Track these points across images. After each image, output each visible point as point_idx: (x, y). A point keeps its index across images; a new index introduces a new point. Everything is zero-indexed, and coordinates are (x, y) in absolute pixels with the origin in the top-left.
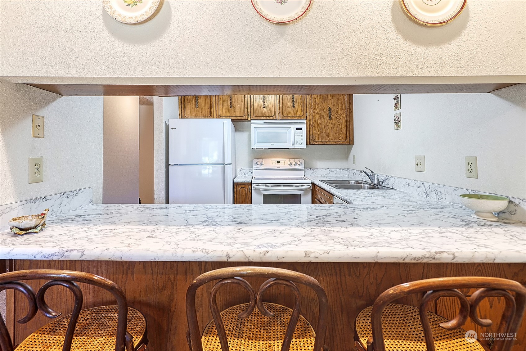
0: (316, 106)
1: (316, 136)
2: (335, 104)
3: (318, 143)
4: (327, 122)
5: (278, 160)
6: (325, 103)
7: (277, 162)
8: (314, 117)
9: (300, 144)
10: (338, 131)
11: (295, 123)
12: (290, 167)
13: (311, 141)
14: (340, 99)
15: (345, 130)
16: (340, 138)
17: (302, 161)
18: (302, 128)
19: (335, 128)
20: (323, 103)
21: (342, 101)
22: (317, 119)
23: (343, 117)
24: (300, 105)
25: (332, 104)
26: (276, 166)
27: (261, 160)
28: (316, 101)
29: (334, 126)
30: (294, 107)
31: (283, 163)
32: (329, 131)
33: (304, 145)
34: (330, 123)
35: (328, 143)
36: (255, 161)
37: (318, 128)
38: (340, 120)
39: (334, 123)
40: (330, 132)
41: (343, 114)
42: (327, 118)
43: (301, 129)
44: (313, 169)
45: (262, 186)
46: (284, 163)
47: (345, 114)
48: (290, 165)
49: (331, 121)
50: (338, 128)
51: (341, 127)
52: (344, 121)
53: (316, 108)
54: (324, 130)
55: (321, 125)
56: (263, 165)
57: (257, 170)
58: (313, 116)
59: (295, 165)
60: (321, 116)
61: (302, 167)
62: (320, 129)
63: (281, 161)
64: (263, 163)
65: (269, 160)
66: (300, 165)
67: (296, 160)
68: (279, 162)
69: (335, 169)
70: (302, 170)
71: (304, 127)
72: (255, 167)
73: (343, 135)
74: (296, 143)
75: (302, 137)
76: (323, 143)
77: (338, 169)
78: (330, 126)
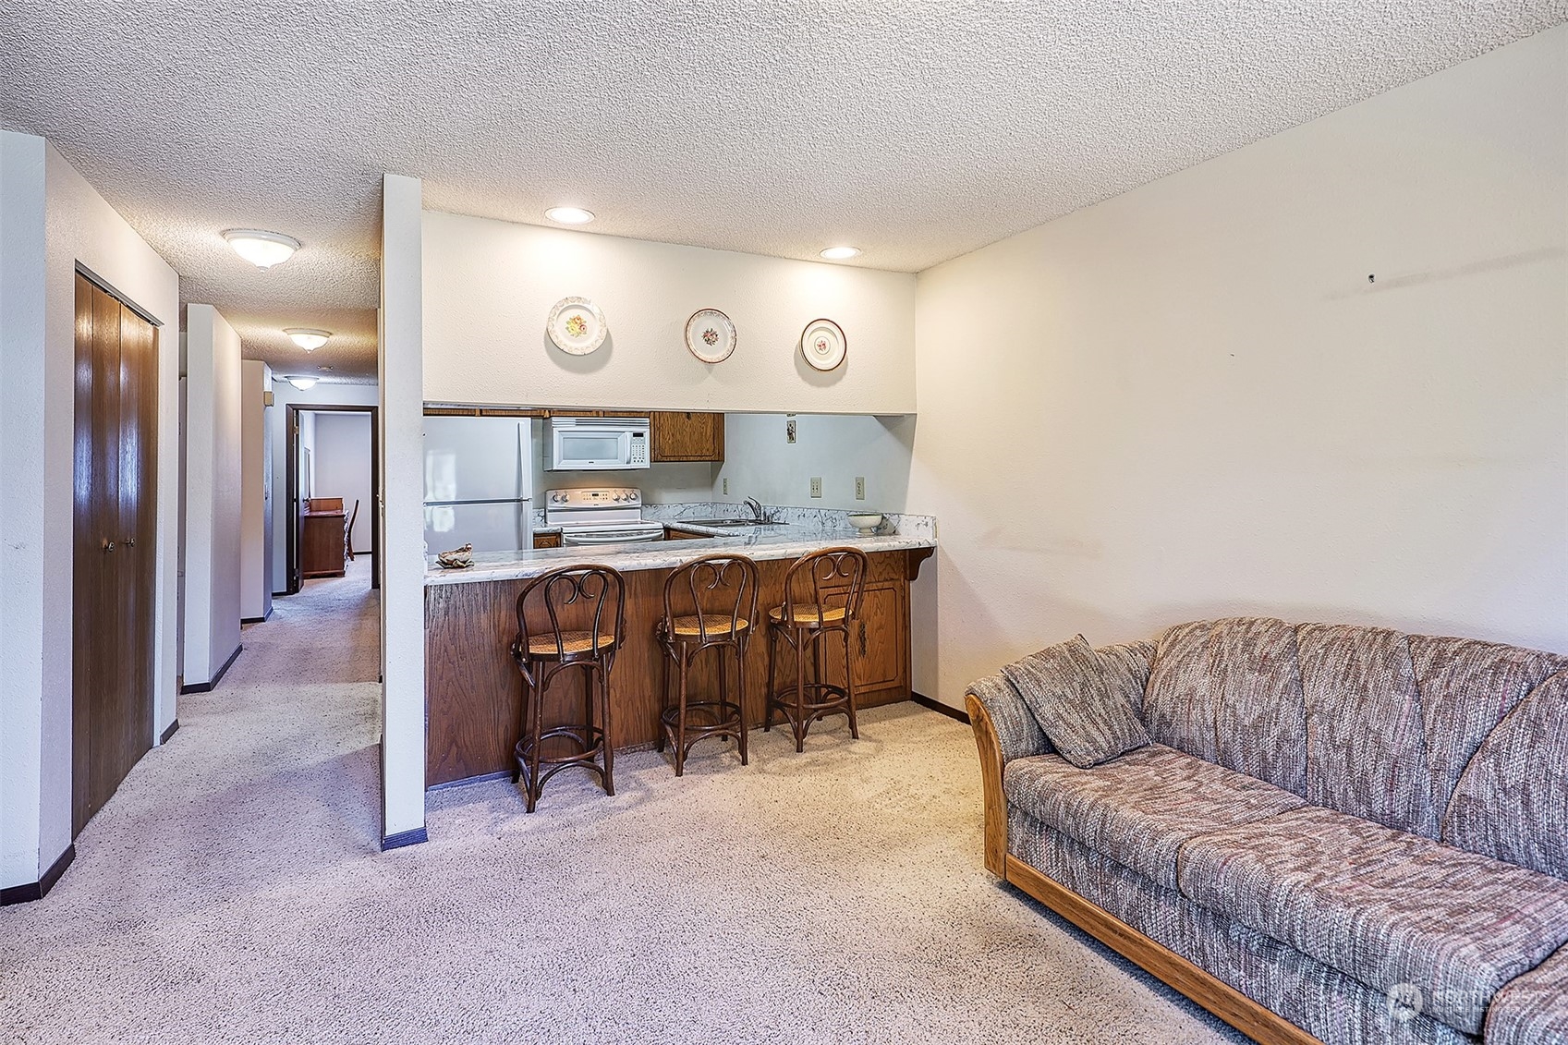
1: (665, 448)
3: (669, 460)
4: (684, 423)
5: (595, 490)
7: (593, 495)
9: (640, 461)
10: (701, 438)
11: (632, 424)
12: (616, 504)
13: (658, 456)
15: (712, 437)
16: (704, 451)
17: (638, 492)
18: (643, 433)
19: (696, 434)
22: (667, 418)
26: (592, 503)
27: (562, 493)
29: (695, 429)
32: (687, 439)
33: (646, 464)
34: (689, 424)
35: (685, 458)
36: (550, 494)
37: (669, 433)
38: (704, 420)
39: (695, 425)
40: (689, 441)
42: (683, 416)
43: (641, 435)
44: (659, 505)
46: (605, 497)
48: (616, 500)
49: (690, 421)
50: (702, 433)
51: (706, 432)
52: (710, 422)
54: (679, 437)
55: (674, 428)
56: (566, 501)
57: (554, 511)
59: (625, 500)
61: (638, 503)
62: (673, 435)
63: (600, 493)
65: (579, 492)
66: (633, 499)
67: (628, 491)
68: (597, 495)
69: (692, 505)
70: (637, 508)
71: (646, 431)
72: (551, 506)
73: (709, 445)
74: (633, 460)
75: (643, 450)
76: (677, 460)
77: (697, 504)
78: (688, 430)
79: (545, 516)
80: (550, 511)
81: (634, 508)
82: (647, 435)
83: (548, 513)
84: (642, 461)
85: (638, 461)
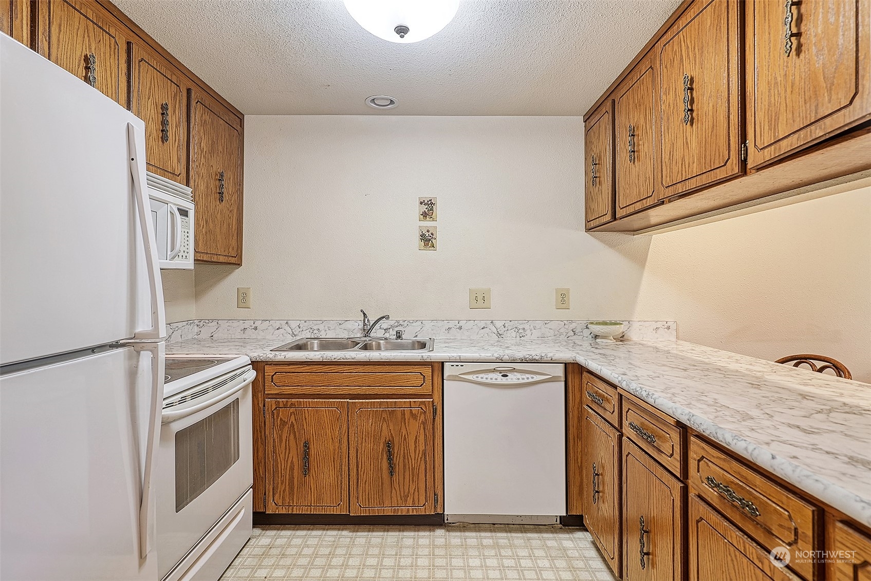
0: (201, 158)
3: (202, 258)
4: (216, 206)
6: (213, 156)
8: (198, 185)
9: (184, 257)
10: (229, 231)
11: (175, 192)
15: (236, 231)
16: (231, 250)
18: (188, 212)
19: (225, 224)
20: (211, 157)
22: (202, 194)
23: (235, 201)
24: (176, 140)
28: (202, 145)
29: (224, 218)
30: (164, 140)
33: (191, 263)
35: (215, 258)
37: (203, 217)
38: (231, 208)
39: (224, 212)
40: (219, 232)
41: (235, 196)
43: (187, 214)
49: (221, 207)
50: (229, 225)
51: (232, 225)
53: (202, 164)
54: (211, 225)
55: (208, 212)
58: (196, 184)
60: (207, 187)
62: (207, 222)
69: (180, 325)
73: (234, 243)
75: (188, 239)
76: (209, 259)
77: (184, 323)
78: (219, 216)
82: (192, 215)
84: (186, 257)
85: (182, 256)
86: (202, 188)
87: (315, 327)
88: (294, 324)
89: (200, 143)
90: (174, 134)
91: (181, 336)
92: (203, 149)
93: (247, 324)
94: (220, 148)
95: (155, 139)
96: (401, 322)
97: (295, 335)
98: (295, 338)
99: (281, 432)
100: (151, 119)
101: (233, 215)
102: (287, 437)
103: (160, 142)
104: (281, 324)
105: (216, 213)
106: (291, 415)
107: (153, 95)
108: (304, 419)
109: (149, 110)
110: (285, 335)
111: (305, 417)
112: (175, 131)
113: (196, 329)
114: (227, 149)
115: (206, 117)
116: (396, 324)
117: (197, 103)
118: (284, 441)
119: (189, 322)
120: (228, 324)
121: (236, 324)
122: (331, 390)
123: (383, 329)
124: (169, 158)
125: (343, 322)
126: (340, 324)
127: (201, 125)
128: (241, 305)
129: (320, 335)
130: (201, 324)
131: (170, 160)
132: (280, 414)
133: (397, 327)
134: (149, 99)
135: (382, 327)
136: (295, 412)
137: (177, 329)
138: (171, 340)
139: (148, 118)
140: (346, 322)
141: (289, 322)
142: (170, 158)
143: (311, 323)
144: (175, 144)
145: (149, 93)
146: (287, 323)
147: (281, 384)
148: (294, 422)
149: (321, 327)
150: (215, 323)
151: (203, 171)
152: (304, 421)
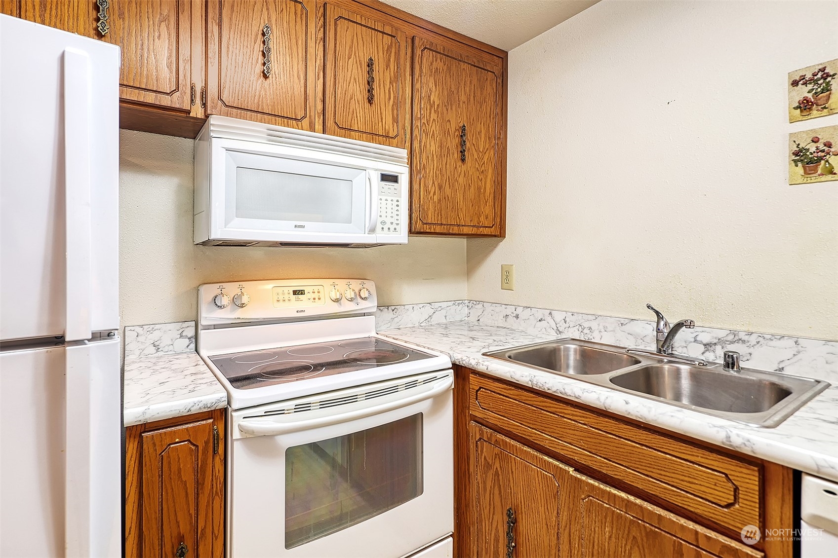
0: (430, 113)
1: (428, 209)
2: (473, 120)
3: (432, 231)
4: (456, 167)
5: (297, 284)
6: (451, 109)
7: (295, 293)
8: (425, 146)
9: (392, 229)
10: (479, 196)
11: (380, 157)
12: (335, 309)
13: (416, 224)
14: (484, 107)
15: (492, 196)
16: (482, 219)
17: (371, 285)
18: (397, 177)
19: (472, 189)
20: (447, 110)
21: (488, 114)
22: (433, 155)
23: (489, 159)
24: (390, 98)
25: (467, 118)
26: (291, 307)
27: (232, 289)
28: (432, 99)
29: (470, 181)
30: (370, 100)
31: (314, 296)
32: (459, 196)
33: (401, 236)
34: (463, 172)
35: (456, 230)
36: (208, 292)
37: (433, 183)
38: (483, 168)
39: (471, 173)
40: (461, 199)
41: (489, 153)
42: (456, 155)
43: (394, 179)
44: (393, 308)
45: (281, 412)
46: (316, 295)
47: (492, 152)
48: (337, 301)
49: (464, 168)
50: (479, 189)
51: (485, 188)
52: (490, 171)
53: (432, 120)
54: (448, 191)
55: (442, 176)
56: (242, 306)
57: (215, 327)
58: (423, 144)
59: (351, 300)
60: (441, 147)
61: (371, 305)
62: (440, 187)
63: (306, 289)
64: (245, 299)
65: (269, 286)
66: (365, 299)
67: (356, 285)
68: (302, 292)
69: (444, 305)
70: (370, 314)
71: (403, 173)
72: (208, 316)
73: (488, 210)
74: (379, 226)
75: (397, 208)
76: (445, 231)
77: (450, 304)
78: (461, 180)
79: (196, 336)
80: (207, 328)
81: (364, 315)
82: (404, 180)
83: (202, 334)
84: (395, 229)
85: (389, 229)
86: (433, 148)
87: (586, 325)
88: (559, 317)
89: (429, 97)
90: (387, 91)
91: (446, 317)
92: (434, 102)
93: (510, 310)
94: (463, 98)
95: (358, 101)
96: (742, 336)
97: (560, 332)
98: (559, 335)
99: (486, 476)
100: (352, 80)
101: (487, 176)
102: (491, 487)
103: (367, 105)
104: (544, 315)
105: (456, 176)
106: (496, 457)
107: (355, 53)
108: (510, 472)
109: (350, 70)
110: (549, 330)
111: (512, 470)
112: (390, 88)
113: (466, 310)
114: (474, 97)
115: (439, 64)
116: (731, 337)
117: (422, 51)
118: (488, 490)
119: (458, 302)
120: (492, 308)
121: (498, 308)
122: (546, 440)
123: (701, 343)
124: (380, 120)
125: (627, 321)
126: (622, 324)
127: (431, 76)
128: (505, 286)
129: (591, 337)
130: (470, 305)
131: (382, 121)
132: (484, 451)
133: (732, 342)
134: (349, 58)
135: (698, 339)
136: (500, 455)
137: (440, 309)
138: (432, 320)
139: (348, 80)
140: (632, 322)
141: (553, 312)
142: (382, 119)
143: (580, 318)
144: (389, 103)
145: (349, 53)
146: (550, 314)
147: (485, 406)
148: (499, 469)
149: (594, 325)
150: (480, 306)
151: (434, 128)
152: (510, 474)
